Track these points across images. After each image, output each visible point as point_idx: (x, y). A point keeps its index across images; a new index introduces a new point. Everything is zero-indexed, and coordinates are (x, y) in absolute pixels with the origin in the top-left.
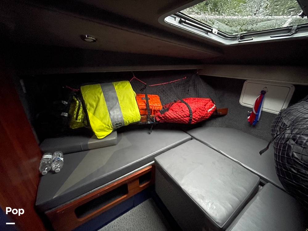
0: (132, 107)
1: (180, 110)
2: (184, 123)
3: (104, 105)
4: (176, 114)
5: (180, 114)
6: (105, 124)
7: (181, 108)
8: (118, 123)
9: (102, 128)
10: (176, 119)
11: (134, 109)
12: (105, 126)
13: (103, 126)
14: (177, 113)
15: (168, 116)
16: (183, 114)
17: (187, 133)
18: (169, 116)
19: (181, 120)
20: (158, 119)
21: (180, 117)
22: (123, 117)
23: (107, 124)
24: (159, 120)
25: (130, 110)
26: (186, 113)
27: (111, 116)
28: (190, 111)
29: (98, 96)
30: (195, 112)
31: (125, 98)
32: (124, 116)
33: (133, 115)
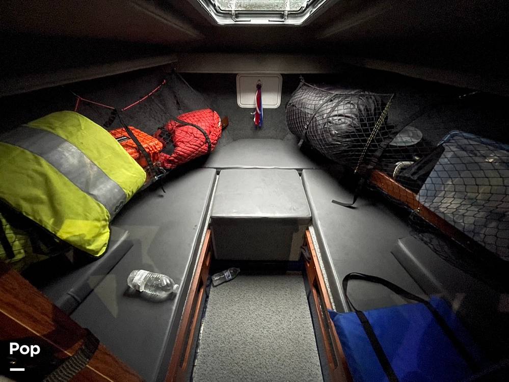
0: (125, 162)
1: (192, 137)
2: (203, 154)
3: (65, 184)
4: (190, 146)
5: (194, 144)
6: (98, 220)
7: (191, 133)
8: (118, 205)
9: (97, 231)
10: (193, 152)
11: (130, 165)
12: (99, 224)
13: (97, 227)
14: (191, 143)
15: (183, 154)
16: (199, 142)
17: (205, 168)
18: (182, 152)
19: (199, 151)
20: (169, 166)
21: (197, 147)
22: (121, 188)
23: (101, 219)
24: (171, 166)
25: (124, 171)
26: (202, 139)
27: (99, 199)
28: (204, 134)
29: (36, 171)
30: (210, 132)
31: (102, 151)
32: (123, 186)
33: (135, 175)
